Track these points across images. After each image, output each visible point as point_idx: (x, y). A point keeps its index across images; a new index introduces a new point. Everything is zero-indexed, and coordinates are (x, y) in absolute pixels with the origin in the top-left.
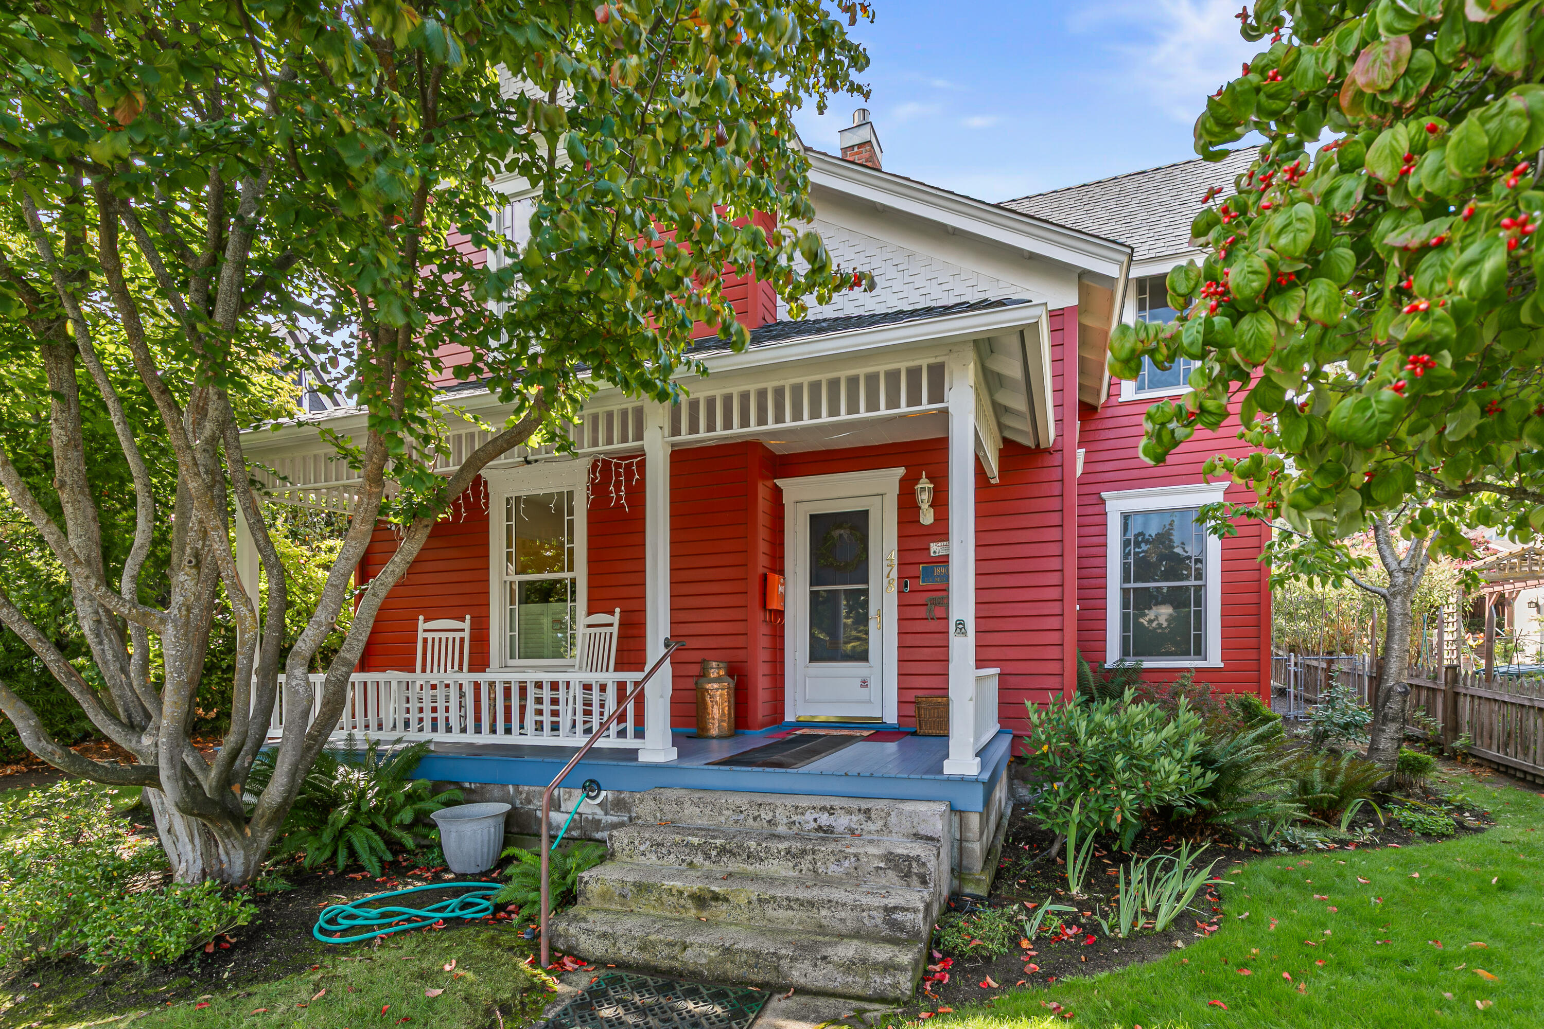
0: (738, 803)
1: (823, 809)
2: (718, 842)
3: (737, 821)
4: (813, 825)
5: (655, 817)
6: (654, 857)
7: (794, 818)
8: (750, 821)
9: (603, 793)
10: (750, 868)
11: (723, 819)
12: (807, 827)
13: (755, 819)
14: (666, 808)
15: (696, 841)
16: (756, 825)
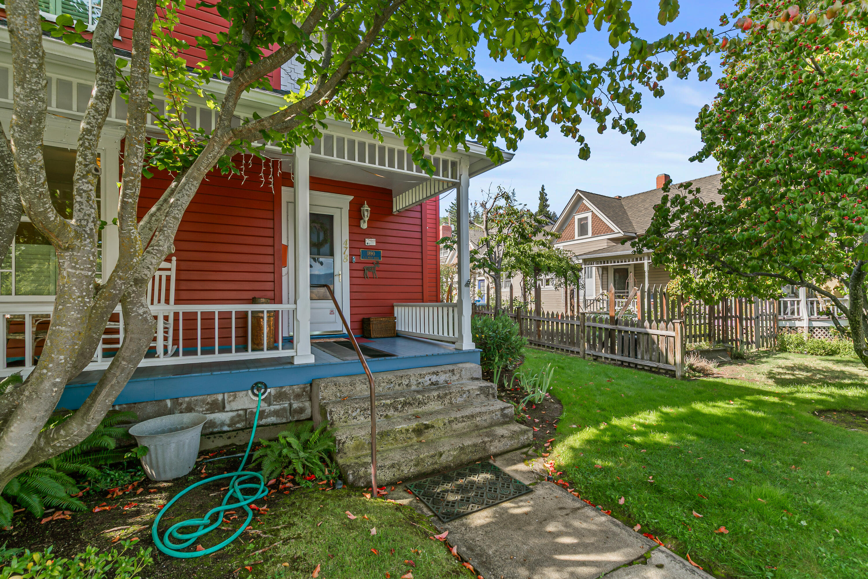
0: (390, 378)
1: (434, 373)
2: (402, 399)
3: (389, 389)
4: (429, 382)
5: (336, 396)
6: (362, 418)
7: (420, 380)
8: (397, 387)
9: (269, 390)
10: (420, 410)
11: (381, 389)
12: (426, 384)
13: (399, 385)
14: (344, 389)
15: (388, 402)
16: (400, 388)
